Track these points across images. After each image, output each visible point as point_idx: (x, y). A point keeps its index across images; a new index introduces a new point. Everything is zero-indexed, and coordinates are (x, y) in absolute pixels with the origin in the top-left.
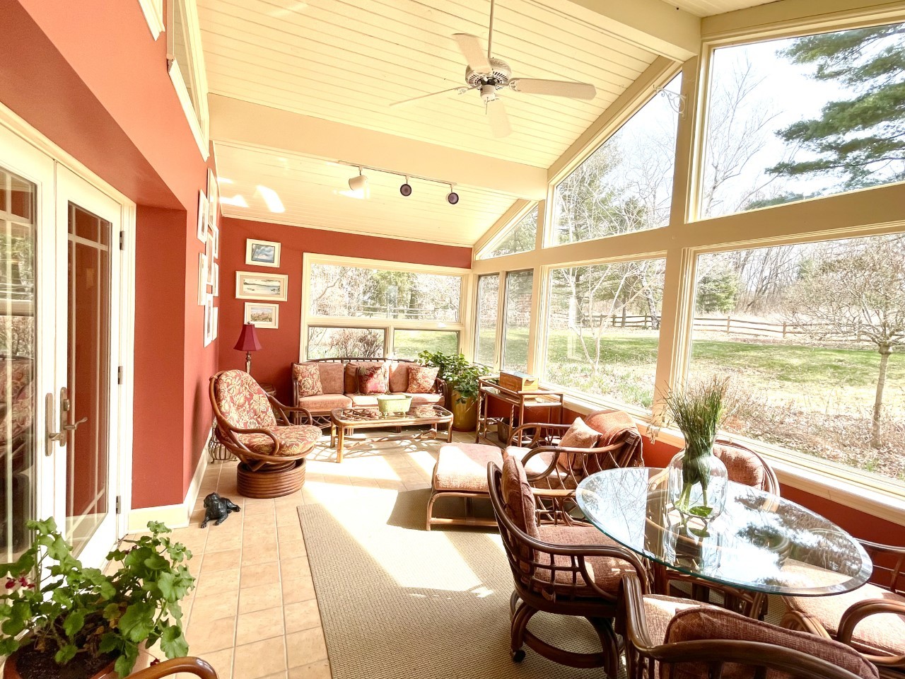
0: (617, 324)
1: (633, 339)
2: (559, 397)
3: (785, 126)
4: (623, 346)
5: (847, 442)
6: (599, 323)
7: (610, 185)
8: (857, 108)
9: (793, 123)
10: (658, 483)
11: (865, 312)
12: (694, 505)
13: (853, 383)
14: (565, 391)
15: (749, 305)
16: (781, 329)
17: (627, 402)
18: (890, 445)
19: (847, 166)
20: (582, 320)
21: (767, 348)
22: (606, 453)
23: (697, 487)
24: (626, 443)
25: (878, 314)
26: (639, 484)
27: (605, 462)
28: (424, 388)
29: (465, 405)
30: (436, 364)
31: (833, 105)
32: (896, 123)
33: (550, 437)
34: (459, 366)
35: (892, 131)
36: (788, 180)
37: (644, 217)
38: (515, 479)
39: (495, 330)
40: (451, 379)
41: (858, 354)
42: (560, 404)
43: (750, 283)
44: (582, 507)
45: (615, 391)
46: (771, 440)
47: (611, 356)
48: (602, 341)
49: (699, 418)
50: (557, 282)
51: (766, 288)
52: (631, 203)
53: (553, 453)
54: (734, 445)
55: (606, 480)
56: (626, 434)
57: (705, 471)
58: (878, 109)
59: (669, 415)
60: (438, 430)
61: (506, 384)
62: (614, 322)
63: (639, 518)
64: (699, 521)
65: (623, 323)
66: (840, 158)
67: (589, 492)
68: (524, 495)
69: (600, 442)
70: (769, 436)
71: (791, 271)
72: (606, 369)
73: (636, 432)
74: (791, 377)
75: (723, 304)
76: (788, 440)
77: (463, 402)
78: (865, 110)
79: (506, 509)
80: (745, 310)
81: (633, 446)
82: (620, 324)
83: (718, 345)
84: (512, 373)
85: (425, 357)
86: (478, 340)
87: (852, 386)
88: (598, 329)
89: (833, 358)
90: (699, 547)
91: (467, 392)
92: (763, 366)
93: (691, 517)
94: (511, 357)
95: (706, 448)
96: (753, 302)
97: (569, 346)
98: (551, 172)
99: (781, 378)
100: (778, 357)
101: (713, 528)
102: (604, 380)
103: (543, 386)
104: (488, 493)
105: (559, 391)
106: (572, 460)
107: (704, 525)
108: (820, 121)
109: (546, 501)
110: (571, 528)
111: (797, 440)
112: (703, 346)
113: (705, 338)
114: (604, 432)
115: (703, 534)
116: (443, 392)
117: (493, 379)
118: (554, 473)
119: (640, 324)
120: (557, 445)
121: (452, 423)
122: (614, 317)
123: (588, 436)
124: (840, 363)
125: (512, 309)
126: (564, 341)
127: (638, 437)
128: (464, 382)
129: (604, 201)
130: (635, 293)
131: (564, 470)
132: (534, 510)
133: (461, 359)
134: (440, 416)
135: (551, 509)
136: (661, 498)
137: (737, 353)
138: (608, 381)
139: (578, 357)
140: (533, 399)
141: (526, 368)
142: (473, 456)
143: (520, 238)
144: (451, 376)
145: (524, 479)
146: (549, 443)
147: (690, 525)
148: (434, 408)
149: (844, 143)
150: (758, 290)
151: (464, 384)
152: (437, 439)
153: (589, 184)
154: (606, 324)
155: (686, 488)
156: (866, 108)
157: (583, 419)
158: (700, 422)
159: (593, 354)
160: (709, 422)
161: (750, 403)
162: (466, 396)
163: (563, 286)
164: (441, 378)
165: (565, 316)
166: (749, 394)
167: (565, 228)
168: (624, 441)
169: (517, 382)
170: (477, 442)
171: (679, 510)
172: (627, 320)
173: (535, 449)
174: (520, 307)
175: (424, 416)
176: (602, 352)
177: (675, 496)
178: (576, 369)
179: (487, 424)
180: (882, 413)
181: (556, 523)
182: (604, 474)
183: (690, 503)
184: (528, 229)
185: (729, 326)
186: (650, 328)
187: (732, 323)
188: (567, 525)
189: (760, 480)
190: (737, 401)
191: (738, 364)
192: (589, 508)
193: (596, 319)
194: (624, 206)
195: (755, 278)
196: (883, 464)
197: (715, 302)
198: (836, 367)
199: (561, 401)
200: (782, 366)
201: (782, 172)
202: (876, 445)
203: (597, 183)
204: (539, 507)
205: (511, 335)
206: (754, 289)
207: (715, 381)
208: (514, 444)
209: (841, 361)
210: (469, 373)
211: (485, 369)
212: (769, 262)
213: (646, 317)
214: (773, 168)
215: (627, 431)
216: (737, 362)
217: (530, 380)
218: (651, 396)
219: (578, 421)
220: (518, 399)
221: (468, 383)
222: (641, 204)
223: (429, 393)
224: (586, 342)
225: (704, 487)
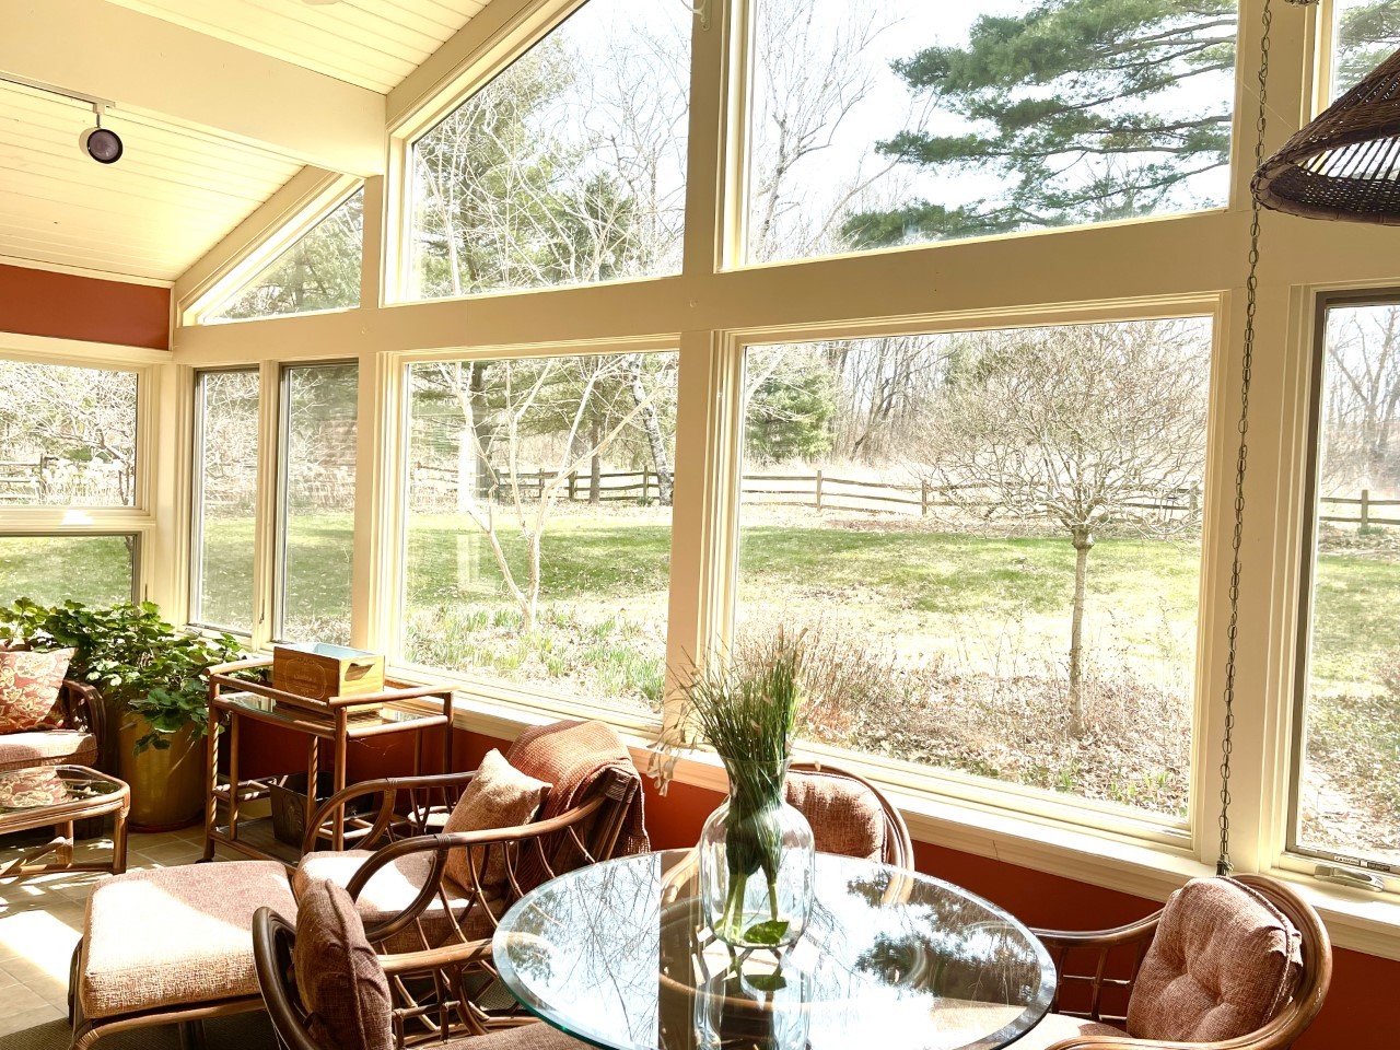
0: (579, 495)
1: (618, 530)
2: (441, 701)
3: (908, 55)
4: (598, 551)
5: (1032, 733)
6: (535, 492)
7: (547, 136)
8: (1026, 38)
9: (922, 50)
10: (679, 884)
11: (1050, 465)
12: (754, 923)
13: (1041, 607)
14: (456, 683)
15: (858, 444)
16: (918, 496)
17: (608, 693)
18: (1097, 729)
19: (1015, 154)
20: (492, 486)
21: (893, 539)
22: (561, 832)
23: (756, 881)
24: (609, 799)
25: (1068, 470)
26: (645, 888)
27: (561, 854)
28: (23, 715)
29: (167, 752)
30: (61, 639)
31: (989, 24)
32: (1090, 77)
33: (422, 811)
34: (141, 637)
35: (1084, 92)
36: (919, 172)
37: (632, 228)
38: (334, 940)
39: (253, 520)
40: (116, 681)
41: (1048, 546)
42: (445, 718)
43: (859, 394)
44: (508, 978)
45: (580, 667)
46: (903, 748)
47: (568, 576)
48: (545, 540)
49: (753, 723)
50: (424, 385)
51: (889, 403)
52: (599, 187)
53: (430, 853)
54: (827, 770)
55: (567, 898)
56: (608, 777)
57: (771, 842)
58: (1060, 45)
59: (694, 727)
60: (76, 838)
61: (291, 680)
62: (572, 489)
63: (645, 976)
64: (767, 955)
65: (594, 491)
66: (1005, 137)
67: (527, 938)
68: (362, 980)
69: (548, 804)
70: (900, 737)
71: (933, 368)
72: (558, 612)
73: (629, 769)
74: (939, 601)
75: (808, 441)
76: (933, 742)
77: (161, 745)
78: (1039, 45)
79: (311, 1029)
80: (850, 454)
81: (624, 803)
82: (586, 495)
83: (800, 539)
84: (307, 646)
85: (22, 619)
86: (200, 556)
87: (1039, 612)
88: (535, 507)
89: (1008, 556)
90: (766, 1014)
91: (172, 715)
92: (887, 581)
93: (750, 950)
94: (299, 597)
95: (770, 790)
96: (866, 437)
97: (463, 557)
98: (396, 102)
99: (924, 605)
100: (914, 560)
101: (797, 963)
102: (552, 643)
103: (397, 674)
104: (259, 995)
105: (442, 687)
106: (481, 861)
107: (776, 961)
108: (968, 52)
109: (416, 982)
110: (485, 1038)
111: (950, 740)
112: (769, 542)
113: (771, 523)
114: (555, 779)
115: (774, 983)
116: (89, 723)
117: (252, 669)
118: (436, 905)
119: (633, 493)
120: (439, 829)
121: (124, 814)
122: (572, 477)
123: (518, 795)
124: (1020, 566)
125: (300, 461)
126: (446, 542)
127: (634, 780)
128: (159, 684)
129: (533, 178)
130: (618, 420)
131: (460, 891)
132: (388, 1010)
133: (147, 616)
134: (87, 797)
135: (433, 1000)
136: (691, 916)
137: (836, 555)
138: (564, 643)
139: (486, 586)
140: (372, 715)
141: (346, 626)
142: (198, 899)
143: (315, 258)
144: (115, 671)
145: (358, 935)
146: (422, 828)
147: (749, 968)
148: (61, 774)
149: (1010, 105)
150: (875, 408)
151: (159, 691)
152: (75, 868)
153: (496, 130)
154: (553, 493)
155: (737, 888)
156: (1041, 40)
157: (504, 753)
158: (755, 732)
159: (522, 574)
160: (775, 730)
161: (863, 669)
162: (167, 726)
163: (439, 396)
164: (83, 679)
165: (448, 476)
166: (860, 649)
167: (436, 238)
168: (603, 795)
169: (324, 673)
170: (208, 858)
171: (724, 940)
172: (604, 482)
173: (382, 851)
174: (322, 452)
175: (28, 801)
176: (543, 566)
177: (713, 909)
178: (481, 619)
179: (239, 800)
180: (1084, 666)
181: (446, 1035)
182: (563, 884)
183: (745, 919)
184: (336, 235)
185: (820, 494)
186: (657, 502)
187: (826, 486)
188: (474, 1032)
189: (878, 842)
190: (839, 666)
191: (841, 579)
192: (526, 978)
193: (529, 482)
194: (582, 196)
195: (868, 382)
196: (1087, 768)
197: (792, 435)
198: (1011, 576)
199: (447, 710)
200: (922, 578)
201: (904, 153)
202: (1076, 733)
203: (514, 126)
204: (399, 1001)
205: (300, 532)
206: (866, 406)
207: (782, 639)
208: (324, 845)
209: (1021, 562)
210: (175, 658)
211: (227, 641)
212: (893, 348)
213: (646, 474)
214: (889, 142)
215: (608, 770)
216: (838, 575)
217: (362, 664)
218: (661, 672)
219: (494, 758)
220: (331, 718)
221: (174, 687)
222: (623, 194)
223: (41, 729)
224: (505, 544)
225: (771, 877)
